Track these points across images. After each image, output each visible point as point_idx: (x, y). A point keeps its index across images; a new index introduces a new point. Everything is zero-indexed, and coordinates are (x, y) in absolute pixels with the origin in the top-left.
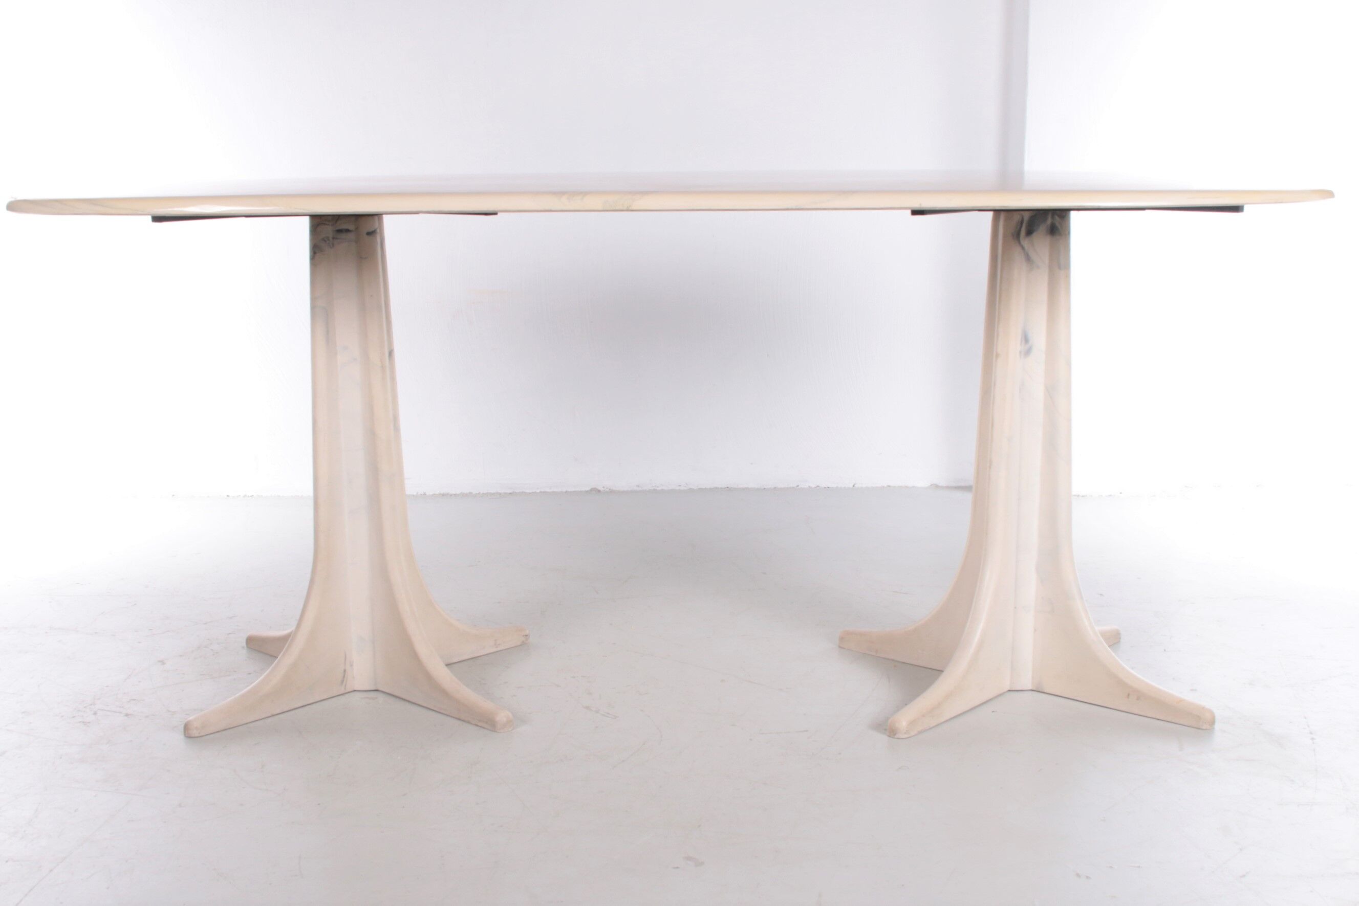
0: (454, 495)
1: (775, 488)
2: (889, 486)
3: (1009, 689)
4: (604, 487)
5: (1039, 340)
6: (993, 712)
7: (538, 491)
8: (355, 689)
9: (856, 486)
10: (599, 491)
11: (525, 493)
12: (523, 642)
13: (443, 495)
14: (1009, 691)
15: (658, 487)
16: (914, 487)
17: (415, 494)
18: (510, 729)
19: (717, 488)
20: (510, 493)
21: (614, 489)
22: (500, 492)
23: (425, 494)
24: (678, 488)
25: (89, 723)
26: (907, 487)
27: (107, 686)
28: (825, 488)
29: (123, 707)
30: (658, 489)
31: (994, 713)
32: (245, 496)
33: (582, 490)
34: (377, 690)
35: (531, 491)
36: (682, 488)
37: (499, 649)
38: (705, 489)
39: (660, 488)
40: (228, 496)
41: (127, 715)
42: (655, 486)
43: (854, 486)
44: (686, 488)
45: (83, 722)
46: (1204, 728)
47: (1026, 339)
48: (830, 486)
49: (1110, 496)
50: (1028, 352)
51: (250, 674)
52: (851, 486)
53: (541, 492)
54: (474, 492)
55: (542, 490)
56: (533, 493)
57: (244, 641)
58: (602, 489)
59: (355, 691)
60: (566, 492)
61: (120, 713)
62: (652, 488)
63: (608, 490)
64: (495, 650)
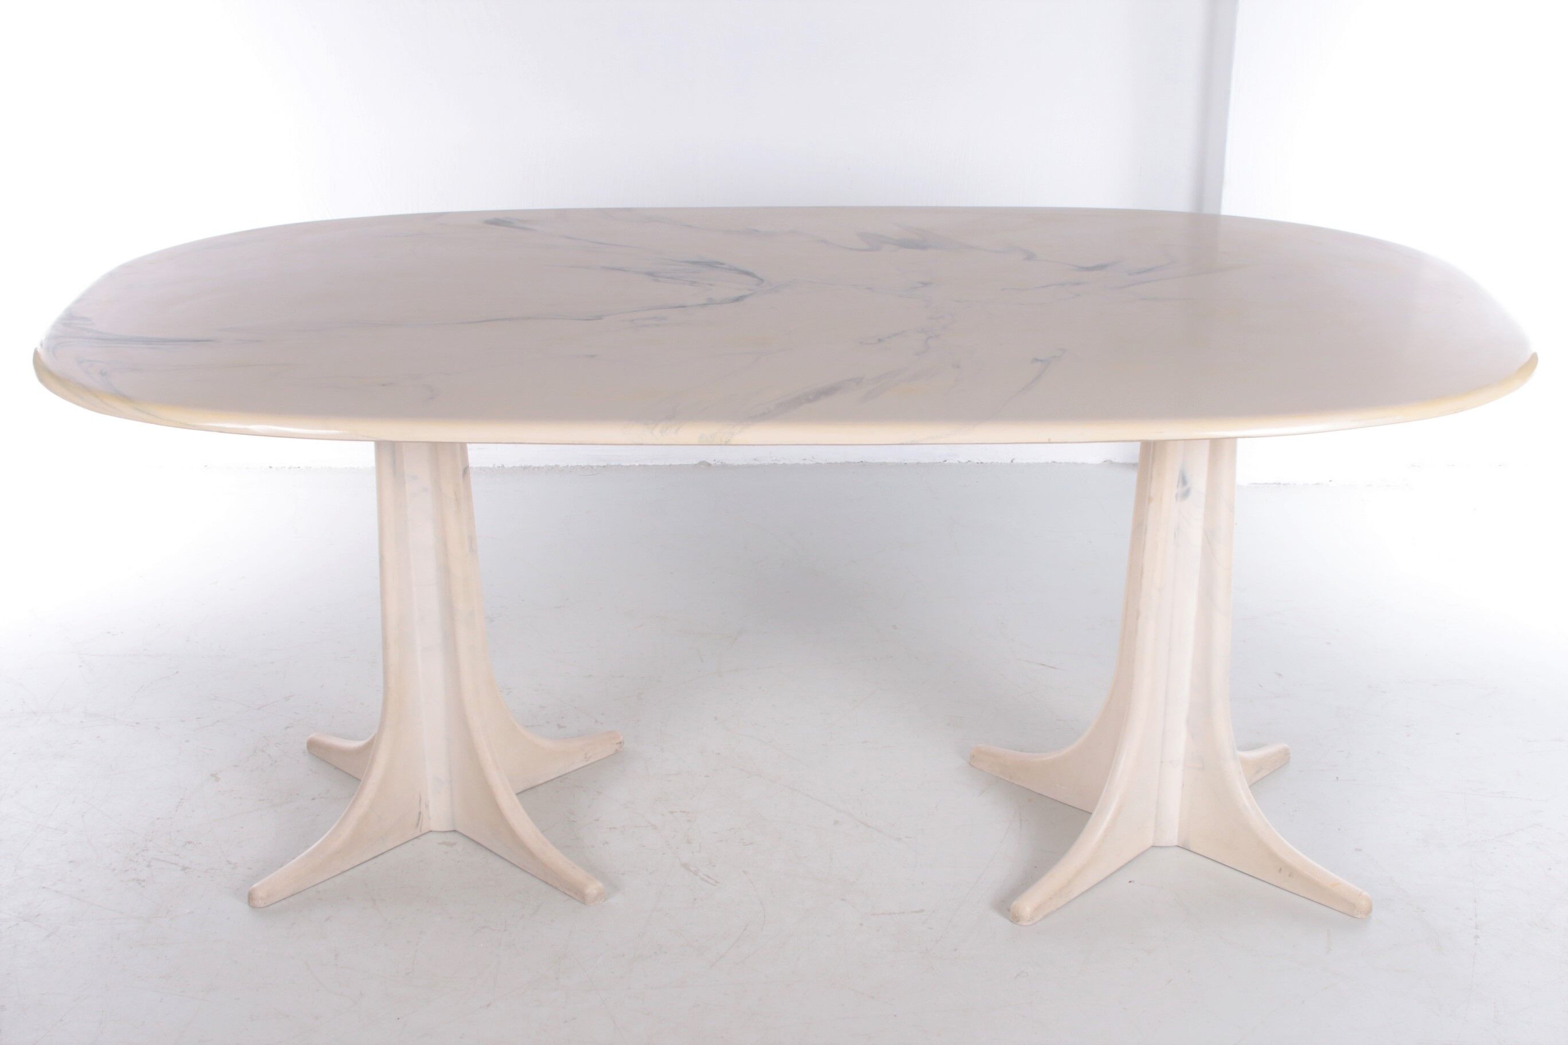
0: (538, 468)
1: (918, 463)
2: (1054, 462)
3: (1152, 844)
4: (715, 460)
5: (1199, 482)
6: (1130, 882)
7: (637, 464)
8: (431, 830)
9: (1015, 461)
10: (709, 465)
11: (622, 466)
12: (617, 750)
13: (525, 468)
14: (1152, 846)
15: (779, 461)
16: (1083, 463)
17: (491, 466)
18: (601, 902)
19: (849, 462)
20: (604, 467)
21: (727, 462)
22: (592, 465)
23: (503, 466)
24: (802, 462)
25: (144, 881)
26: (1076, 464)
27: (158, 819)
28: (978, 463)
29: (178, 855)
30: (779, 463)
31: (1131, 884)
32: (290, 468)
33: (689, 463)
34: (455, 831)
35: (628, 464)
36: (807, 462)
37: (589, 762)
38: (836, 463)
39: (781, 462)
40: (270, 467)
41: (184, 869)
42: (776, 460)
43: (1012, 461)
44: (812, 463)
45: (138, 880)
46: (1359, 916)
47: (1184, 480)
48: (984, 461)
49: (1318, 484)
50: (1186, 494)
51: (313, 799)
52: (1009, 461)
53: (640, 466)
54: (562, 464)
55: (642, 464)
56: (630, 466)
57: (306, 745)
58: (712, 463)
59: (431, 831)
60: (670, 465)
61: (176, 864)
62: (773, 462)
63: (720, 463)
64: (586, 763)
